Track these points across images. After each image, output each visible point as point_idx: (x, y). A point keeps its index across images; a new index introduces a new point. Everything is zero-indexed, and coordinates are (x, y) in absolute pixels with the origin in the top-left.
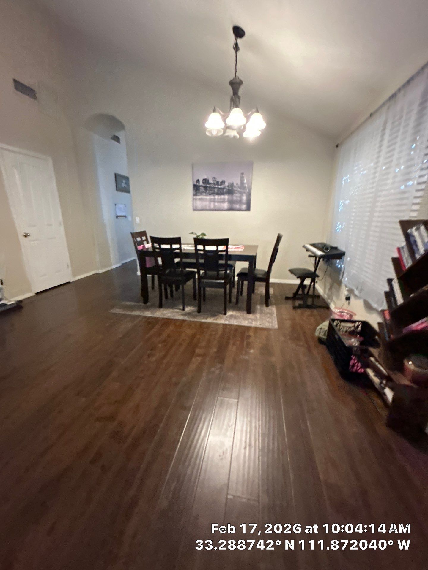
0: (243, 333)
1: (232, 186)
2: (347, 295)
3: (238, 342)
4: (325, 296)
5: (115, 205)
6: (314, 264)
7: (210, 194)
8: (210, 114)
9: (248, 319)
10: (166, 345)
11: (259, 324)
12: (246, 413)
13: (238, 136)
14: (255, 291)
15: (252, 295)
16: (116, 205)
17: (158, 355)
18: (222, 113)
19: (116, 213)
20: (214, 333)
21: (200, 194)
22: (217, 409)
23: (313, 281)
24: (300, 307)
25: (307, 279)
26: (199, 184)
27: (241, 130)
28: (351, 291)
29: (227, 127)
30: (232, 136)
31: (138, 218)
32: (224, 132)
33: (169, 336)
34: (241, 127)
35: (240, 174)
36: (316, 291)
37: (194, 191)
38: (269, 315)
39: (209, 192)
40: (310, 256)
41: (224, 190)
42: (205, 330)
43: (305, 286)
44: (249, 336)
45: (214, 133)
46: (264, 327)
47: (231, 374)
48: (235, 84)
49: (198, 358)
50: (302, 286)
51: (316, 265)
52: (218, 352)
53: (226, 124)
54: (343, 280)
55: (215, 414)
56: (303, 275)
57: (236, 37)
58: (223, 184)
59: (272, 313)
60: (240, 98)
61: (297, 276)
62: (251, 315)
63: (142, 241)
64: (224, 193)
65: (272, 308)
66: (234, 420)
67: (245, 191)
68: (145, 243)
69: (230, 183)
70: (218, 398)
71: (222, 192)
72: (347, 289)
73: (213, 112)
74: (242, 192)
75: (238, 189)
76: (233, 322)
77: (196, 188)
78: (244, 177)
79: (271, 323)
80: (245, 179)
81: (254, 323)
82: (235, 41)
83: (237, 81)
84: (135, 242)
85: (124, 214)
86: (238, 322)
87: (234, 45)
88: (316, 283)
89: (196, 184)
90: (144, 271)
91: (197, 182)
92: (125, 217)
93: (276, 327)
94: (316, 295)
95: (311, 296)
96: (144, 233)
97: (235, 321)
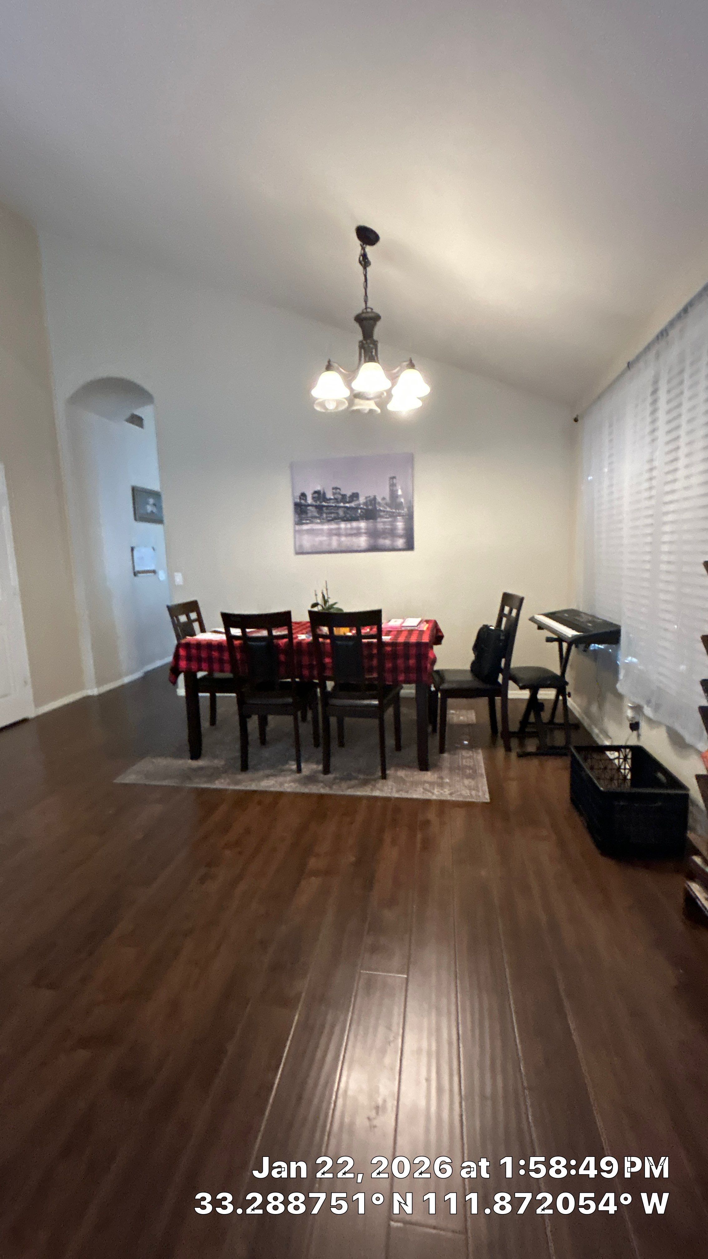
0: (413, 816)
1: (373, 502)
2: (632, 718)
3: (403, 839)
5: (132, 549)
6: (559, 658)
7: (329, 521)
8: (321, 373)
9: (423, 783)
10: (241, 853)
11: (448, 792)
12: (426, 1006)
13: (379, 411)
16: (135, 552)
17: (222, 877)
18: (343, 371)
19: (134, 568)
21: (308, 521)
22: (359, 999)
23: (561, 692)
24: (538, 753)
25: (544, 689)
26: (306, 502)
27: (383, 400)
29: (357, 396)
30: (366, 411)
31: (181, 575)
32: (351, 403)
33: (248, 831)
34: (382, 393)
35: (388, 479)
36: (569, 715)
37: (297, 516)
38: (468, 771)
39: (327, 517)
41: (358, 512)
42: (329, 813)
43: (542, 704)
44: (427, 823)
45: (331, 406)
46: (461, 799)
47: (388, 914)
48: (367, 321)
49: (313, 878)
50: (534, 704)
51: (564, 658)
52: (358, 863)
53: (352, 390)
54: (619, 686)
55: (356, 1012)
56: (533, 681)
57: (364, 244)
58: (355, 500)
59: (474, 765)
60: (376, 343)
61: (521, 685)
62: (429, 773)
63: (190, 622)
64: (358, 517)
65: (475, 754)
66: (398, 1024)
67: (400, 511)
68: (196, 625)
69: (369, 497)
70: (360, 973)
71: (354, 515)
72: (630, 705)
73: (326, 371)
74: (395, 514)
75: (386, 508)
76: (391, 793)
77: (301, 509)
78: (396, 483)
79: (474, 789)
80: (399, 487)
81: (438, 791)
82: (361, 252)
83: (370, 315)
84: (176, 625)
85: (152, 568)
86: (401, 790)
87: (360, 258)
88: (567, 696)
89: (300, 500)
90: (193, 686)
91: (302, 497)
92: (151, 574)
93: (487, 799)
94: (571, 722)
95: (560, 726)
96: (193, 606)
97: (394, 790)
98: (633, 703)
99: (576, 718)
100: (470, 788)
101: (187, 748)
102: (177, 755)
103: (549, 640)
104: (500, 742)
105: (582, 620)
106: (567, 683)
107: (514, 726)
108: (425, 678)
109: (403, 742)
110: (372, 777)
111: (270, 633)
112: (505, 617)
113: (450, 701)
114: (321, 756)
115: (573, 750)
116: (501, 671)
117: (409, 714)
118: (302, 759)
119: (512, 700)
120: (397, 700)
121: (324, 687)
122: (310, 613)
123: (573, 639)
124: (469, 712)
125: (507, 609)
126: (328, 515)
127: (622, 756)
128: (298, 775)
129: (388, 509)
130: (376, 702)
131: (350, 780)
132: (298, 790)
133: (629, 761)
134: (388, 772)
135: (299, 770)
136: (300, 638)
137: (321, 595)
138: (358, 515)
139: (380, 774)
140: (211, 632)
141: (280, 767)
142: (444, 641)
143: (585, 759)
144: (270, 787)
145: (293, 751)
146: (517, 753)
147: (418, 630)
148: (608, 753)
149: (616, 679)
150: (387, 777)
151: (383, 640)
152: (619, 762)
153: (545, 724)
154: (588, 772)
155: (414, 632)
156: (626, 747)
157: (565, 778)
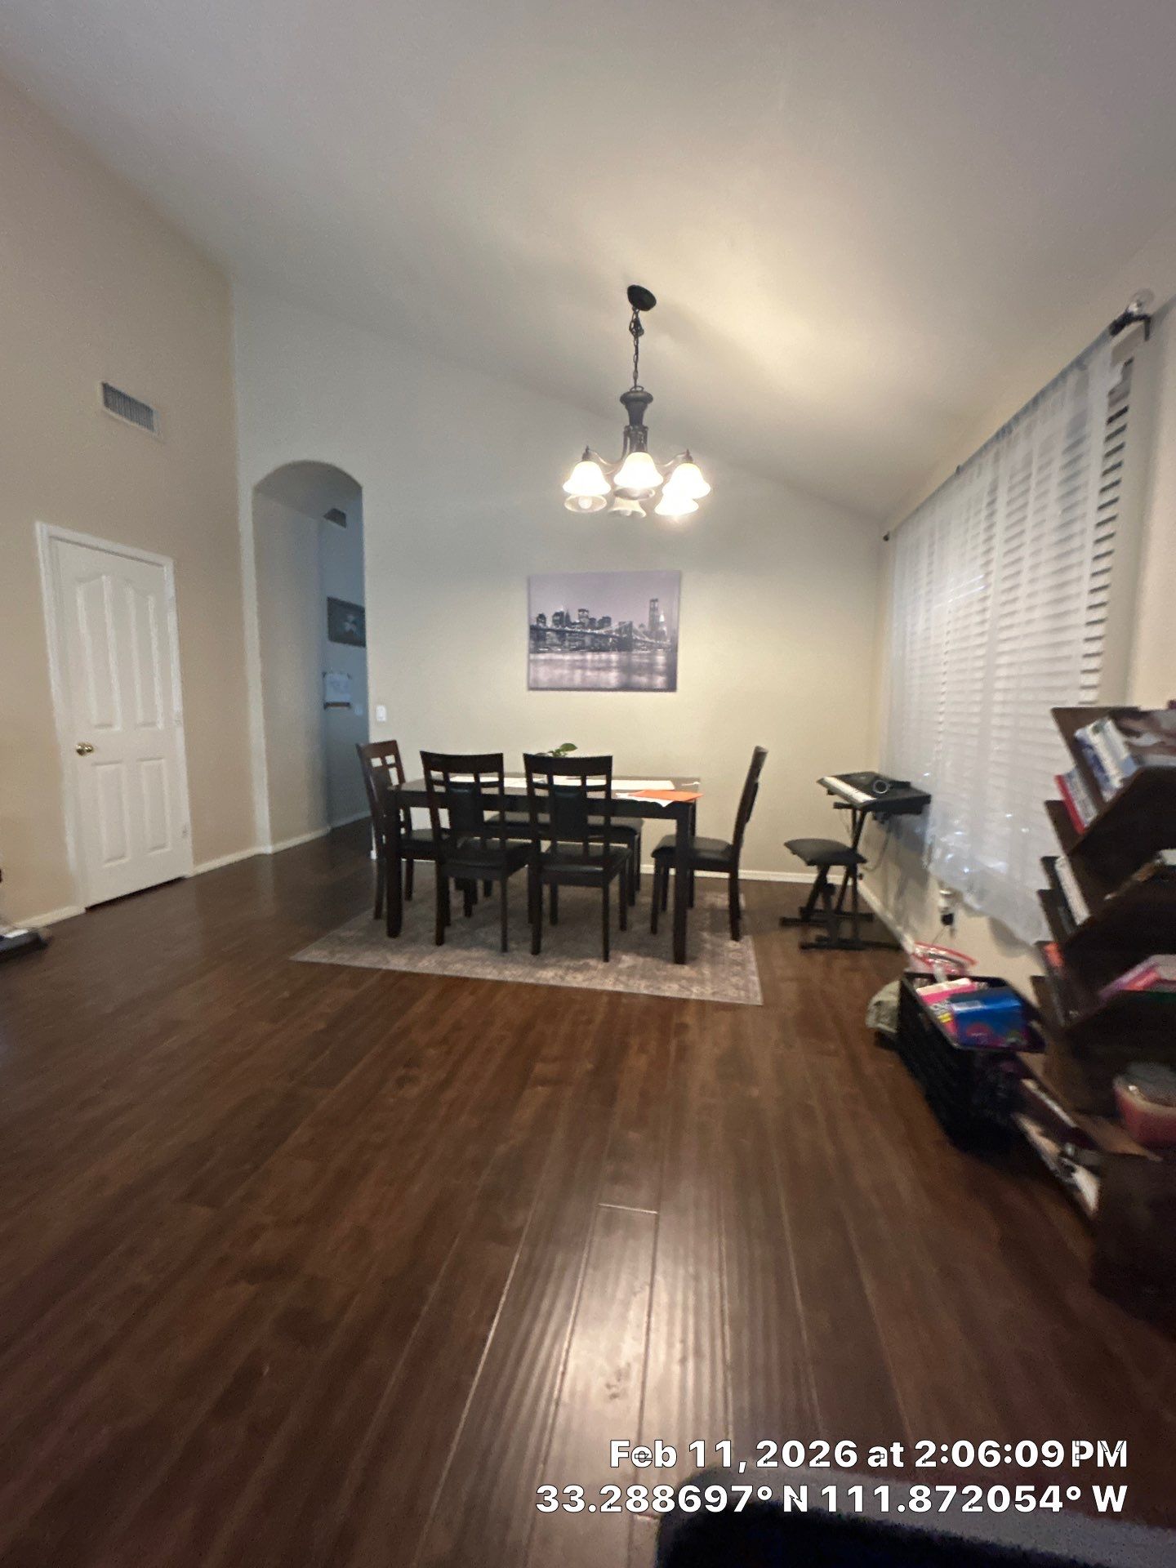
0: (666, 1019)
1: (628, 629)
2: (946, 908)
3: (653, 1045)
4: (889, 917)
5: (324, 674)
6: (850, 828)
7: (572, 650)
8: (575, 462)
9: (678, 979)
10: (448, 1053)
11: (709, 992)
13: (644, 514)
14: (697, 902)
15: (690, 912)
16: (328, 676)
17: (424, 1081)
18: (602, 461)
19: (325, 699)
20: (584, 1018)
21: (545, 650)
23: (852, 873)
24: (820, 945)
25: (834, 868)
26: (545, 625)
27: (650, 500)
28: (954, 896)
29: (618, 493)
30: (628, 514)
31: (384, 709)
32: (611, 503)
33: (458, 1027)
34: (649, 491)
35: (648, 605)
36: (861, 904)
37: (533, 642)
38: (735, 967)
39: (570, 645)
40: (838, 806)
41: (609, 640)
42: (560, 1010)
43: (832, 886)
44: (683, 1028)
45: (586, 505)
46: (726, 1000)
47: (634, 1136)
48: (635, 403)
49: (540, 1088)
50: (822, 885)
51: (857, 827)
52: (596, 1072)
53: (613, 485)
54: (931, 868)
55: (593, 1254)
56: (822, 856)
57: (636, 308)
58: (607, 626)
59: (743, 960)
60: (646, 429)
61: (808, 860)
62: (686, 967)
63: (386, 767)
64: (610, 647)
65: (744, 947)
66: (646, 1270)
67: (662, 642)
69: (624, 623)
70: (598, 1206)
71: (603, 645)
72: (944, 892)
73: (583, 461)
74: (654, 646)
75: (644, 638)
76: (638, 988)
77: (538, 636)
78: (658, 607)
79: (742, 988)
80: (662, 612)
81: (697, 990)
82: (633, 318)
83: (640, 395)
84: (368, 771)
85: (346, 700)
86: (650, 986)
87: (631, 325)
88: (858, 879)
89: (538, 624)
91: (540, 620)
92: (346, 708)
93: (759, 1002)
94: (863, 912)
95: (849, 917)
96: (390, 747)
97: (643, 985)
98: (947, 889)
99: (871, 909)
100: (737, 989)
103: (840, 807)
106: (859, 860)
107: (794, 914)
123: (868, 805)
126: (572, 644)
129: (647, 639)
138: (609, 644)
144: (487, 974)
149: (927, 861)
153: (833, 911)
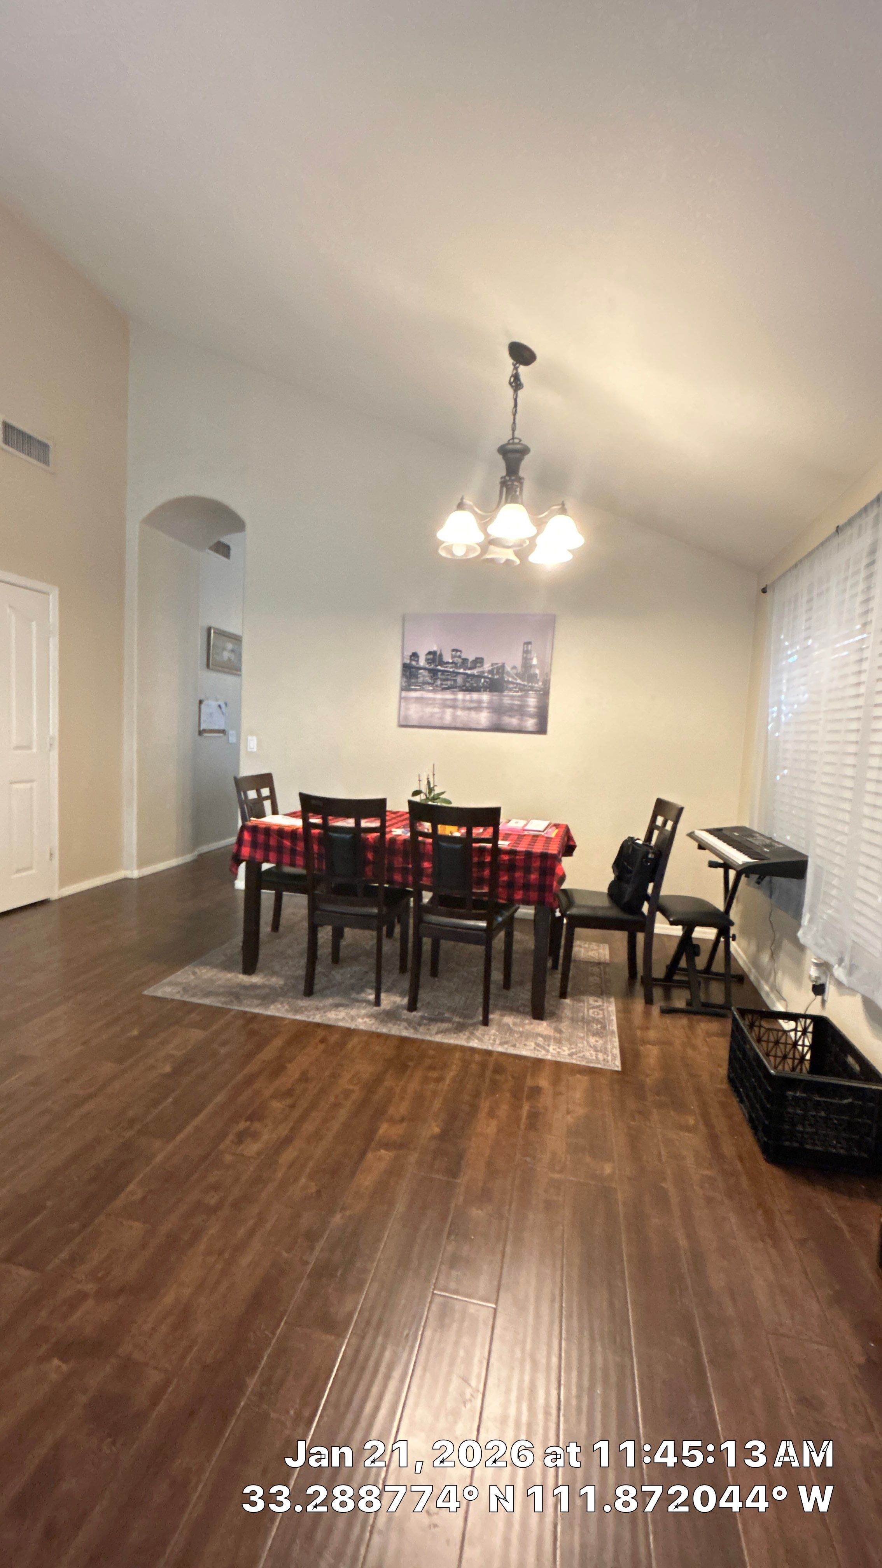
0: (519, 1079)
2: (817, 977)
3: (504, 1110)
5: (201, 702)
7: (444, 689)
8: (449, 513)
9: (535, 1036)
10: (292, 1106)
11: (567, 1052)
12: (518, 1353)
13: (518, 562)
16: (203, 706)
17: (265, 1137)
18: (477, 510)
19: (199, 725)
21: (419, 687)
22: (428, 1333)
23: (723, 933)
24: (688, 1010)
25: (702, 928)
26: (418, 664)
27: (523, 550)
28: (824, 966)
29: (492, 542)
30: (502, 562)
31: (255, 738)
32: (484, 550)
33: (304, 1078)
34: (524, 541)
35: (522, 645)
36: (732, 963)
37: (405, 680)
38: (595, 1025)
39: (442, 684)
41: (480, 681)
42: (411, 1064)
44: (536, 1091)
45: (459, 552)
46: (584, 1063)
47: (476, 1213)
48: (513, 453)
49: (383, 1152)
50: (686, 945)
51: (730, 891)
52: (443, 1136)
53: (487, 534)
54: (801, 934)
55: (424, 1349)
56: (688, 916)
57: (516, 364)
58: (479, 667)
59: (604, 1018)
60: (522, 480)
61: (671, 919)
62: (544, 1024)
63: (260, 799)
64: (481, 687)
65: (605, 1004)
66: (479, 1375)
67: (533, 684)
68: (267, 804)
69: (497, 664)
70: (433, 1293)
71: (475, 685)
72: (815, 961)
73: (457, 510)
74: (526, 688)
75: (516, 680)
76: (493, 1045)
77: (410, 672)
78: (531, 650)
79: (601, 1051)
80: (535, 655)
81: (554, 1049)
82: (513, 371)
83: (519, 446)
84: (243, 802)
85: (222, 728)
86: (506, 1043)
87: (510, 379)
88: (731, 939)
89: (411, 662)
90: (256, 880)
91: (413, 658)
92: (222, 735)
93: (618, 1067)
94: (732, 972)
95: (719, 977)
96: (266, 780)
97: (498, 1042)
98: (818, 958)
99: (742, 969)
100: (596, 1050)
101: (239, 958)
102: (227, 966)
103: (712, 865)
104: (639, 989)
105: (757, 843)
106: (732, 924)
107: (659, 972)
108: (549, 899)
109: (515, 977)
110: (470, 1021)
111: (358, 823)
112: (658, 830)
113: (578, 931)
114: (406, 984)
115: (735, 1013)
116: (647, 898)
117: (525, 940)
118: (383, 987)
119: (660, 935)
120: (510, 924)
121: (419, 898)
122: (410, 802)
123: (744, 866)
124: (601, 945)
125: (660, 820)
126: (444, 683)
127: (799, 1028)
128: (376, 1008)
129: (519, 681)
130: (483, 924)
131: (443, 1020)
132: (373, 1029)
133: (810, 1036)
134: (491, 1016)
135: (377, 1002)
136: (394, 833)
137: (427, 781)
138: (481, 685)
139: (481, 1018)
140: (286, 815)
141: (354, 995)
142: (575, 853)
143: (751, 1026)
144: (338, 1020)
145: (372, 976)
146: (661, 1007)
147: (543, 836)
148: (781, 1021)
149: (799, 925)
150: (490, 1023)
151: (499, 846)
152: (796, 1034)
153: (700, 972)
154: (755, 1045)
155: (539, 838)
156: (805, 1017)
157: (722, 1048)
